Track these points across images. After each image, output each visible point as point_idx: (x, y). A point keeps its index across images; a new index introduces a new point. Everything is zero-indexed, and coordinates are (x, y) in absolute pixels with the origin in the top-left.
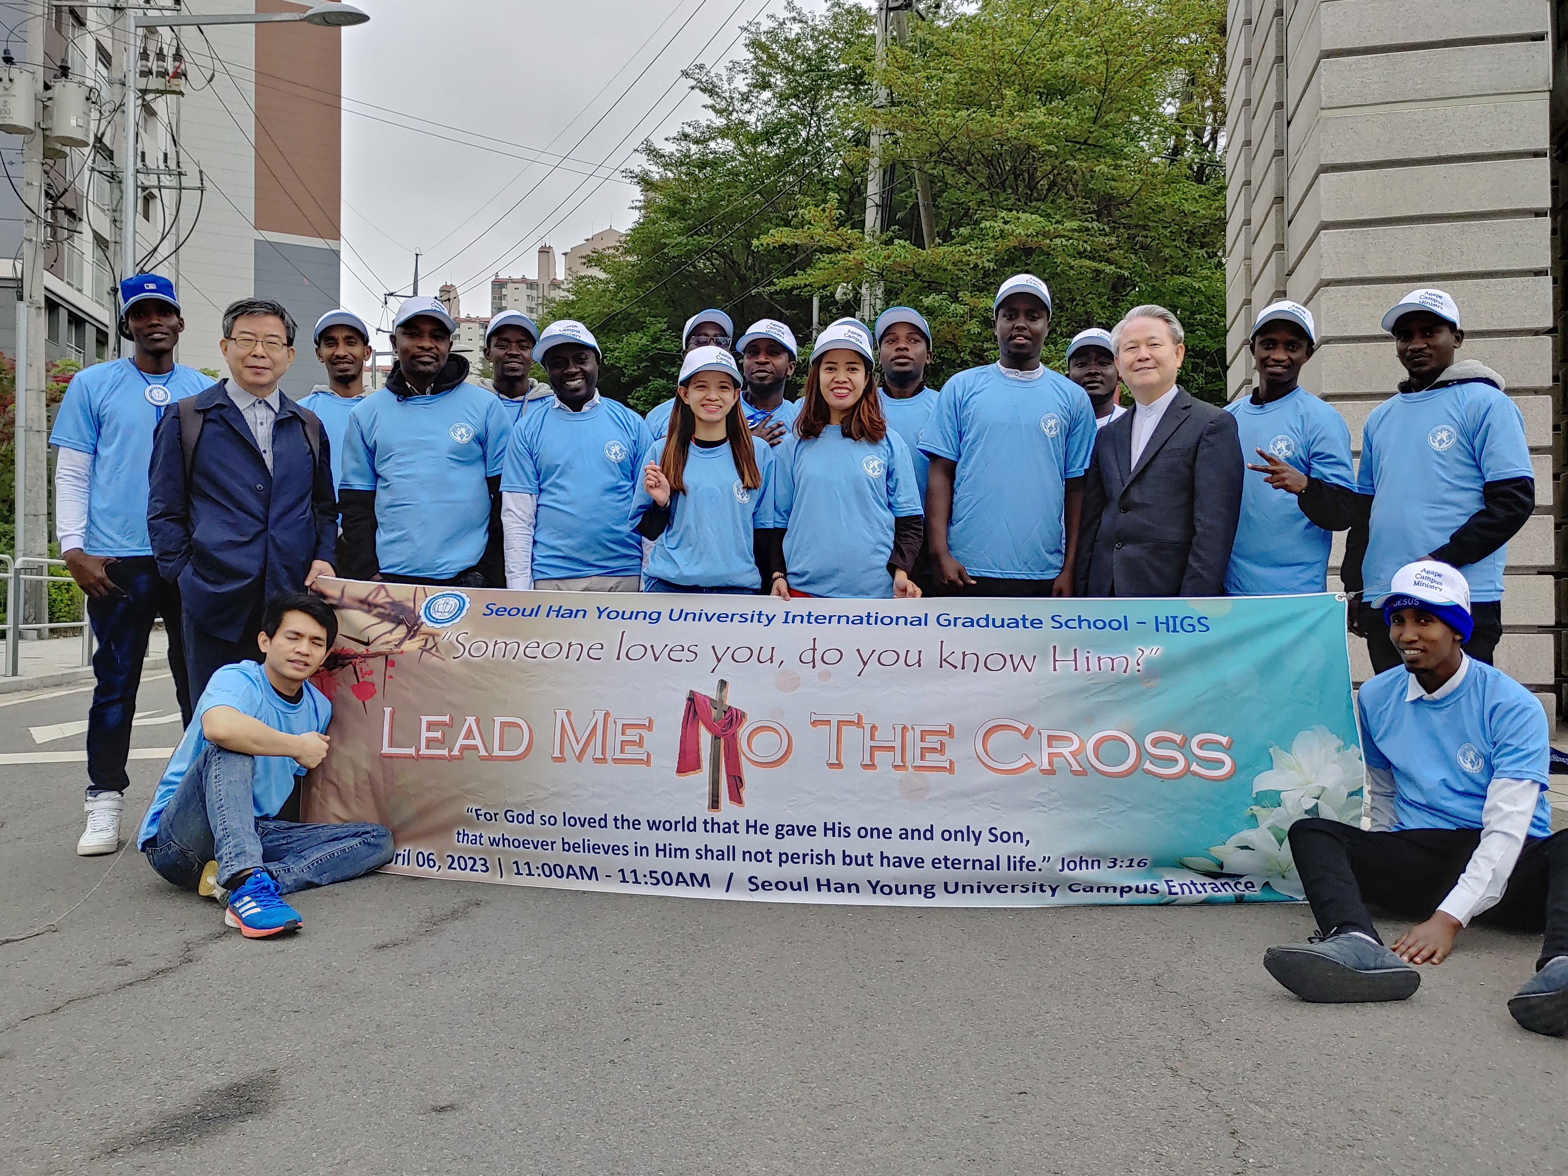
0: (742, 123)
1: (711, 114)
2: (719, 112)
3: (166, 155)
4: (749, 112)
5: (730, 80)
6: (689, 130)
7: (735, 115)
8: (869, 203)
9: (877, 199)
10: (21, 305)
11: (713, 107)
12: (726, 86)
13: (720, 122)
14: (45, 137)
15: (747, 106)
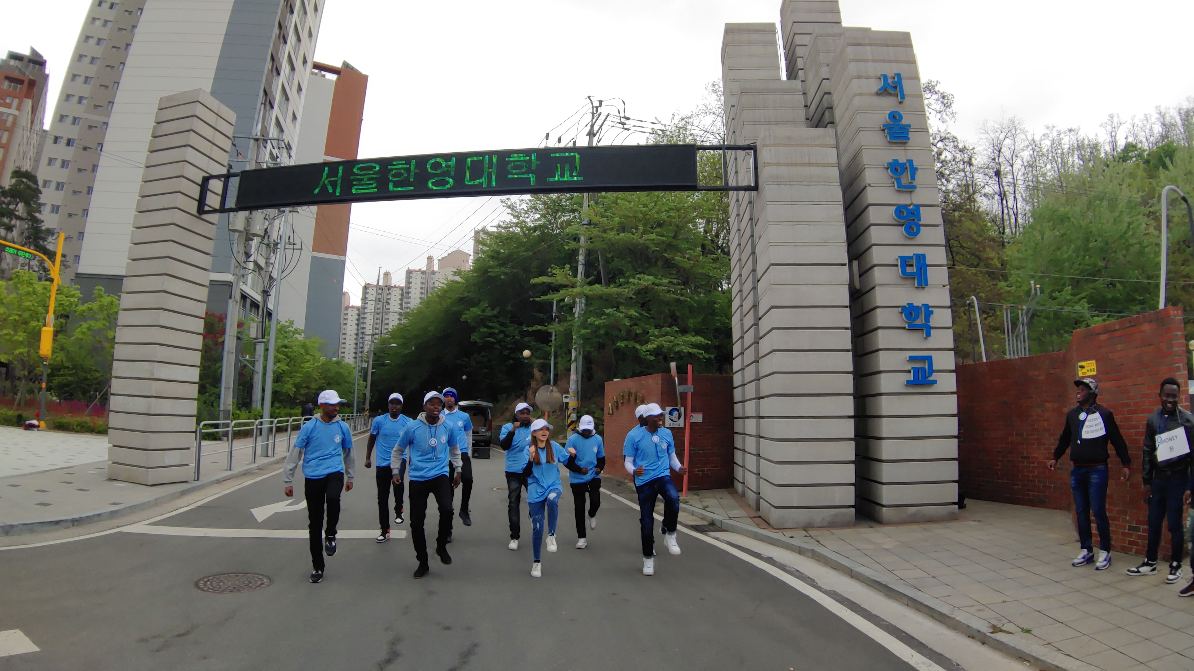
0: (524, 222)
1: (512, 217)
2: (515, 217)
3: (289, 237)
4: (527, 217)
5: (520, 205)
6: (502, 224)
7: (521, 218)
8: (580, 263)
9: (583, 262)
10: (230, 301)
11: (512, 214)
12: (518, 207)
13: (515, 220)
14: (247, 233)
15: (527, 215)
